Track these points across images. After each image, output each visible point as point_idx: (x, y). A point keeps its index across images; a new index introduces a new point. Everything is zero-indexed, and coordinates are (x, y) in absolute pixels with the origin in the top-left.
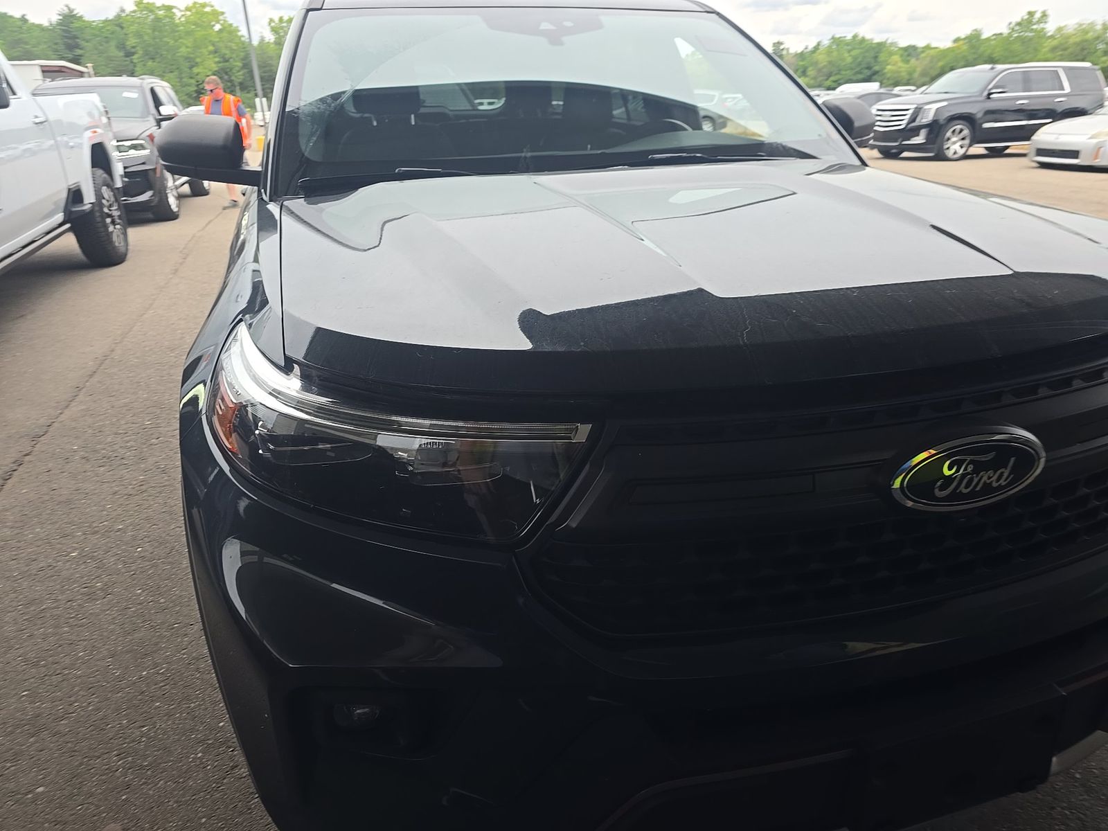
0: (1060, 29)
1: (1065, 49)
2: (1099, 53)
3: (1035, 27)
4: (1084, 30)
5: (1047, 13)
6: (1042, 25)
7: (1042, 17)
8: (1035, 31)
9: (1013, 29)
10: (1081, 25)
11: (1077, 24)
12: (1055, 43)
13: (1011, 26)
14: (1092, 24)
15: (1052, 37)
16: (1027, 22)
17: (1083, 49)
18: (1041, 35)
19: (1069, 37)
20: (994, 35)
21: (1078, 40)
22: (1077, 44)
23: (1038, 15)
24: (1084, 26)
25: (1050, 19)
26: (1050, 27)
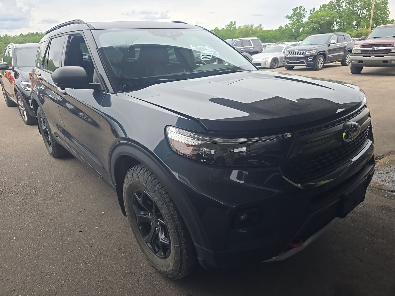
0: (240, 27)
1: (242, 33)
2: (251, 34)
3: (233, 26)
4: (246, 27)
5: (236, 22)
6: (235, 26)
7: (234, 23)
8: (233, 27)
9: (227, 27)
10: (245, 26)
11: (244, 25)
12: (239, 31)
13: (226, 26)
14: (248, 25)
15: (238, 29)
16: (231, 24)
17: (247, 33)
18: (235, 28)
19: (242, 29)
20: (222, 29)
21: (245, 30)
22: (245, 31)
23: (233, 23)
24: (246, 26)
25: (237, 24)
26: (237, 26)
